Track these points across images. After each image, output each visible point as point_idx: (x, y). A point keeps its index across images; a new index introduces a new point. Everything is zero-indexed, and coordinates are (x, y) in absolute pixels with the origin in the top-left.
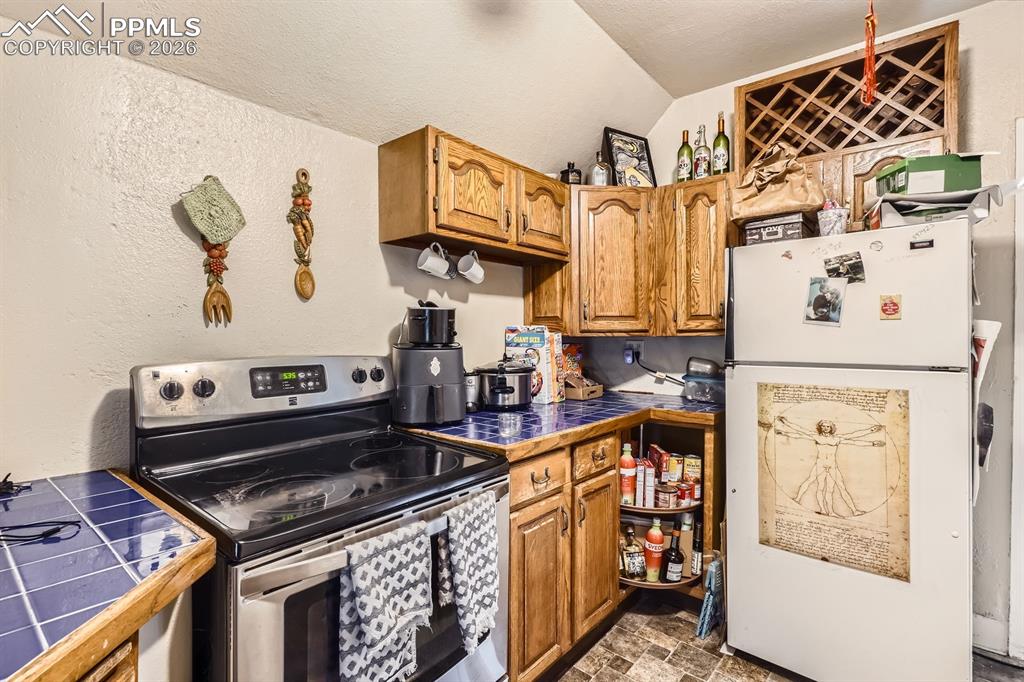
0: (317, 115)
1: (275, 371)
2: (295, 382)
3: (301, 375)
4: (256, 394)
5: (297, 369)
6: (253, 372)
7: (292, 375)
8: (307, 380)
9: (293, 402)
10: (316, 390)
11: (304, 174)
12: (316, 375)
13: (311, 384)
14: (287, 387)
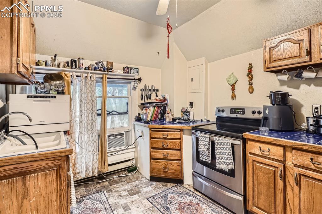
0: (253, 49)
1: (235, 109)
2: (238, 112)
3: (240, 111)
4: (231, 113)
5: (239, 109)
6: (231, 109)
7: (238, 110)
8: (241, 112)
9: (237, 116)
10: (243, 114)
11: (250, 64)
12: (243, 111)
13: (241, 113)
14: (237, 112)
